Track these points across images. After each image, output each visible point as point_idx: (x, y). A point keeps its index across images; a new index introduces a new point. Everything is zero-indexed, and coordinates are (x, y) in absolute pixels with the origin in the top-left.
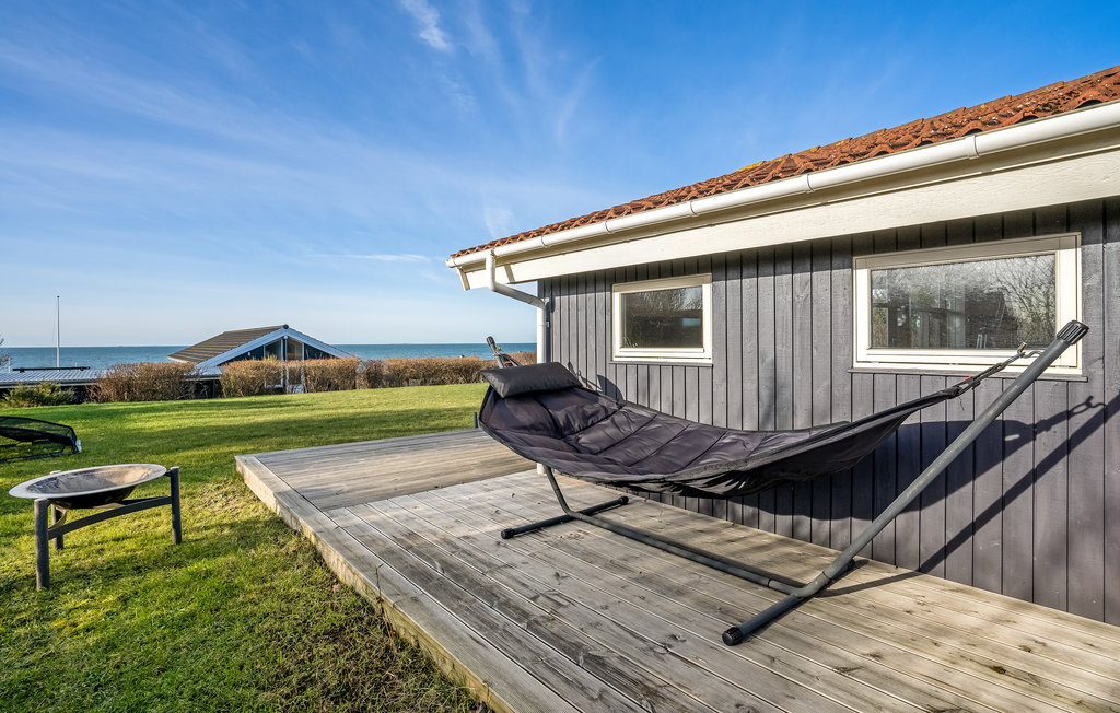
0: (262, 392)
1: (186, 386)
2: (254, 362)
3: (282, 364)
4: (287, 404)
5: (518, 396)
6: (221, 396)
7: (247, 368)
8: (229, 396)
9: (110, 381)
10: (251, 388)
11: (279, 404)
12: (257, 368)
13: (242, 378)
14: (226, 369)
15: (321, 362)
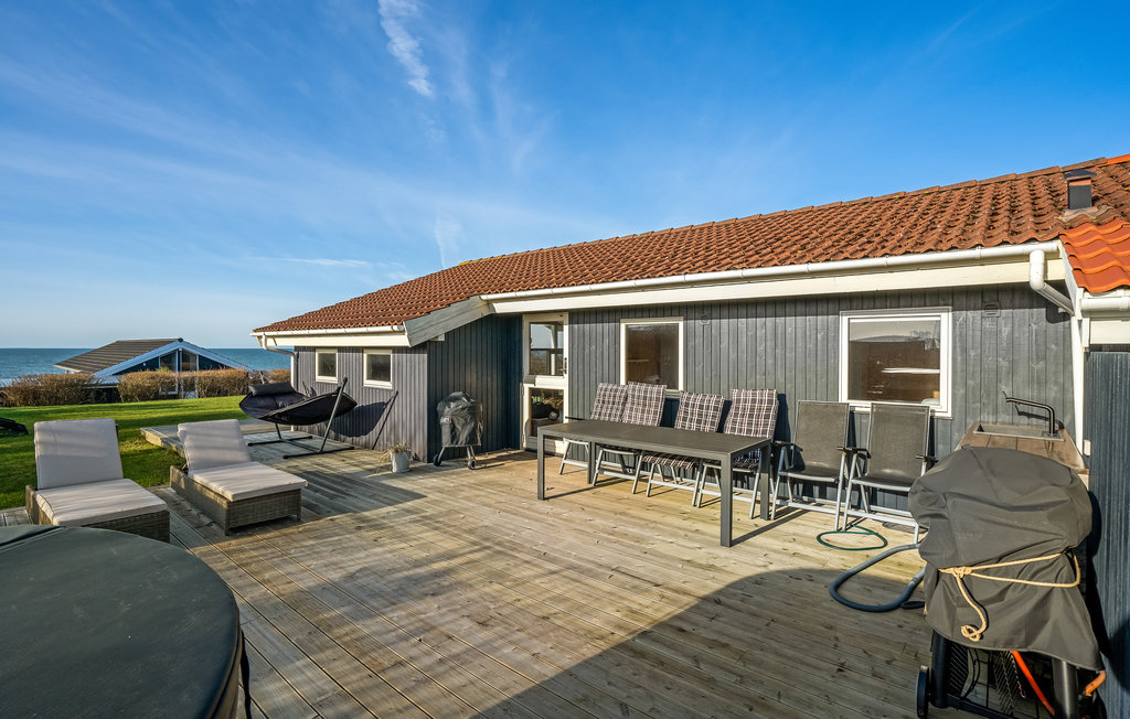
0: (157, 397)
1: (88, 394)
2: (149, 373)
3: (175, 374)
4: (178, 406)
5: (261, 395)
6: (119, 401)
7: (142, 378)
8: (126, 401)
9: (15, 390)
10: (146, 394)
11: (171, 406)
12: (153, 378)
13: (138, 386)
14: (123, 378)
15: (211, 373)
